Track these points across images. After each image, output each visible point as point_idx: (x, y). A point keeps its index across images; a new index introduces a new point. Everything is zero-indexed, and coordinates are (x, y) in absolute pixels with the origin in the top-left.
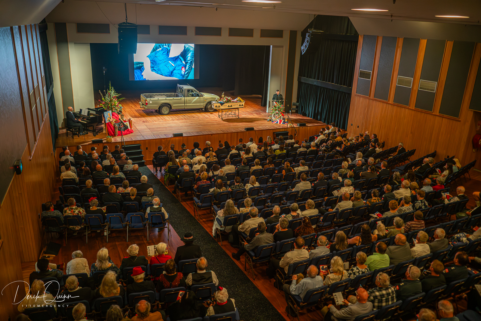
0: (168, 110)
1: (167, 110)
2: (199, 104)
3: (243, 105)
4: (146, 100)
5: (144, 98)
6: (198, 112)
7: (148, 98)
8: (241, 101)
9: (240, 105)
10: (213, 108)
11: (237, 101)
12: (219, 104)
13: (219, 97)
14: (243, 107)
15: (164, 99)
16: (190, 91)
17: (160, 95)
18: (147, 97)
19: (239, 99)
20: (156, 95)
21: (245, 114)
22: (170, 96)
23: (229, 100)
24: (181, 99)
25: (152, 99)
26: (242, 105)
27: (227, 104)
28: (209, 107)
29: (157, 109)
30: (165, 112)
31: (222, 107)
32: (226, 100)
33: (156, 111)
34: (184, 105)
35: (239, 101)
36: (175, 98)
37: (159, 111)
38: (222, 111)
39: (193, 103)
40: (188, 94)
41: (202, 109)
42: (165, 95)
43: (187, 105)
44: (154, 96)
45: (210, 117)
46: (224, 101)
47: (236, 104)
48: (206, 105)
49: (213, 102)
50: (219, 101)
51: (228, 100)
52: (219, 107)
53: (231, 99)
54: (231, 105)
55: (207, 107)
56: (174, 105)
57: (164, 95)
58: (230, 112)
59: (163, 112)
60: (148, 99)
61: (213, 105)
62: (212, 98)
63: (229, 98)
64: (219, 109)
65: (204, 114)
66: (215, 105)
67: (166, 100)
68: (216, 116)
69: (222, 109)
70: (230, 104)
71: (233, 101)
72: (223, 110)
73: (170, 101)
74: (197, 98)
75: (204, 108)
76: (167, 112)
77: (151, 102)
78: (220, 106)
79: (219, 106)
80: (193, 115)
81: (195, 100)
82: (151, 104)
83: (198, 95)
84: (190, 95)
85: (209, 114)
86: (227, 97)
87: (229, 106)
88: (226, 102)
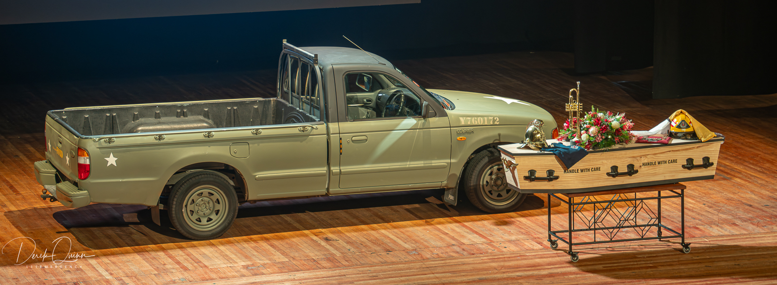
0: (224, 207)
1: (219, 207)
2: (420, 164)
3: (714, 159)
4: (80, 150)
5: (66, 138)
6: (416, 215)
7: (96, 138)
8: (694, 135)
9: (690, 165)
10: (509, 190)
11: (672, 135)
12: (551, 162)
13: (547, 116)
14: (710, 171)
15: (199, 135)
16: (362, 82)
17: (168, 112)
18: (88, 130)
19: (683, 125)
20: (143, 113)
21: (726, 222)
22: (234, 120)
23: (618, 132)
24: (303, 136)
25: (121, 139)
26: (707, 163)
27: (604, 161)
28: (486, 178)
29: (152, 200)
30: (204, 221)
31: (569, 180)
32: (593, 130)
33: (144, 214)
34: (323, 170)
35: (685, 136)
36: (267, 130)
37: (165, 215)
38: (570, 204)
39: (384, 158)
40: (350, 100)
41: (439, 193)
42: (206, 115)
43: (344, 169)
44: (135, 118)
45: (490, 243)
46: (584, 137)
47: (662, 157)
48: (468, 166)
49: (513, 148)
50: (550, 142)
51: (604, 128)
52: (551, 176)
53: (629, 123)
54: (631, 166)
55: (472, 183)
56: (260, 175)
57: (193, 110)
58: (622, 211)
59: (190, 221)
60: (93, 143)
61: (510, 164)
62: (505, 122)
63: (615, 121)
64: (550, 193)
65: (454, 226)
66: (524, 166)
67: (208, 141)
68: (535, 239)
69: (570, 193)
70: (621, 159)
71: (639, 140)
72: (577, 199)
73: (235, 148)
74: (410, 122)
75: (453, 184)
76: (217, 222)
77: (112, 160)
78: (559, 170)
79: (550, 172)
80: (385, 233)
81: (394, 137)
82: (112, 171)
83: (413, 108)
84: (365, 106)
85: (485, 224)
86: (600, 115)
87: (614, 172)
88: (594, 146)
